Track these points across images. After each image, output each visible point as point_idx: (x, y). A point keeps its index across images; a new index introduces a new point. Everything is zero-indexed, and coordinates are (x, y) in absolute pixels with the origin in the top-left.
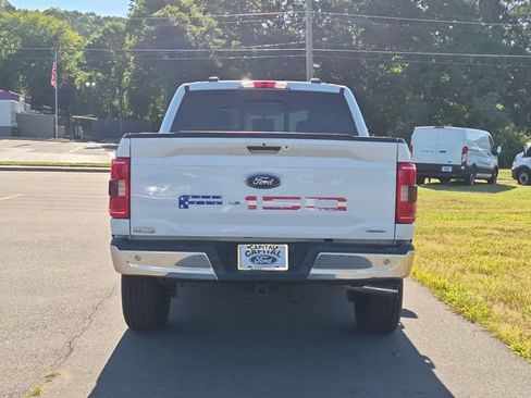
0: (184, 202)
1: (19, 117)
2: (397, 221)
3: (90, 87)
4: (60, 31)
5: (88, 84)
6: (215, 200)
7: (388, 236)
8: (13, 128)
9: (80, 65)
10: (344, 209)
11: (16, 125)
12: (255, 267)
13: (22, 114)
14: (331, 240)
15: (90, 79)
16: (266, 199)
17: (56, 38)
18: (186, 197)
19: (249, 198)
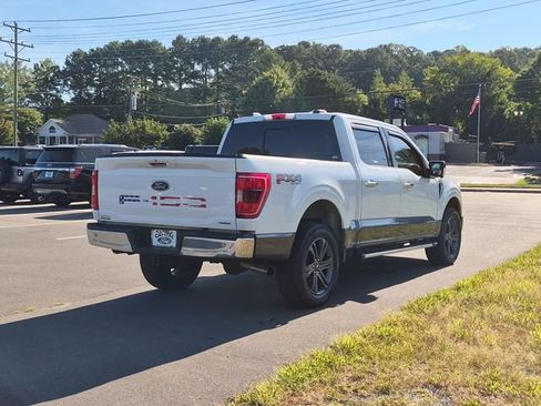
0: (122, 199)
1: (447, 146)
2: (238, 216)
3: (518, 116)
4: (493, 69)
5: (516, 113)
6: (135, 199)
7: (232, 227)
8: (441, 155)
9: (510, 97)
10: (204, 206)
11: (444, 152)
12: (160, 244)
13: (450, 144)
14: (206, 229)
15: (519, 109)
16: (162, 198)
17: (489, 74)
18: (123, 197)
19: (153, 198)
